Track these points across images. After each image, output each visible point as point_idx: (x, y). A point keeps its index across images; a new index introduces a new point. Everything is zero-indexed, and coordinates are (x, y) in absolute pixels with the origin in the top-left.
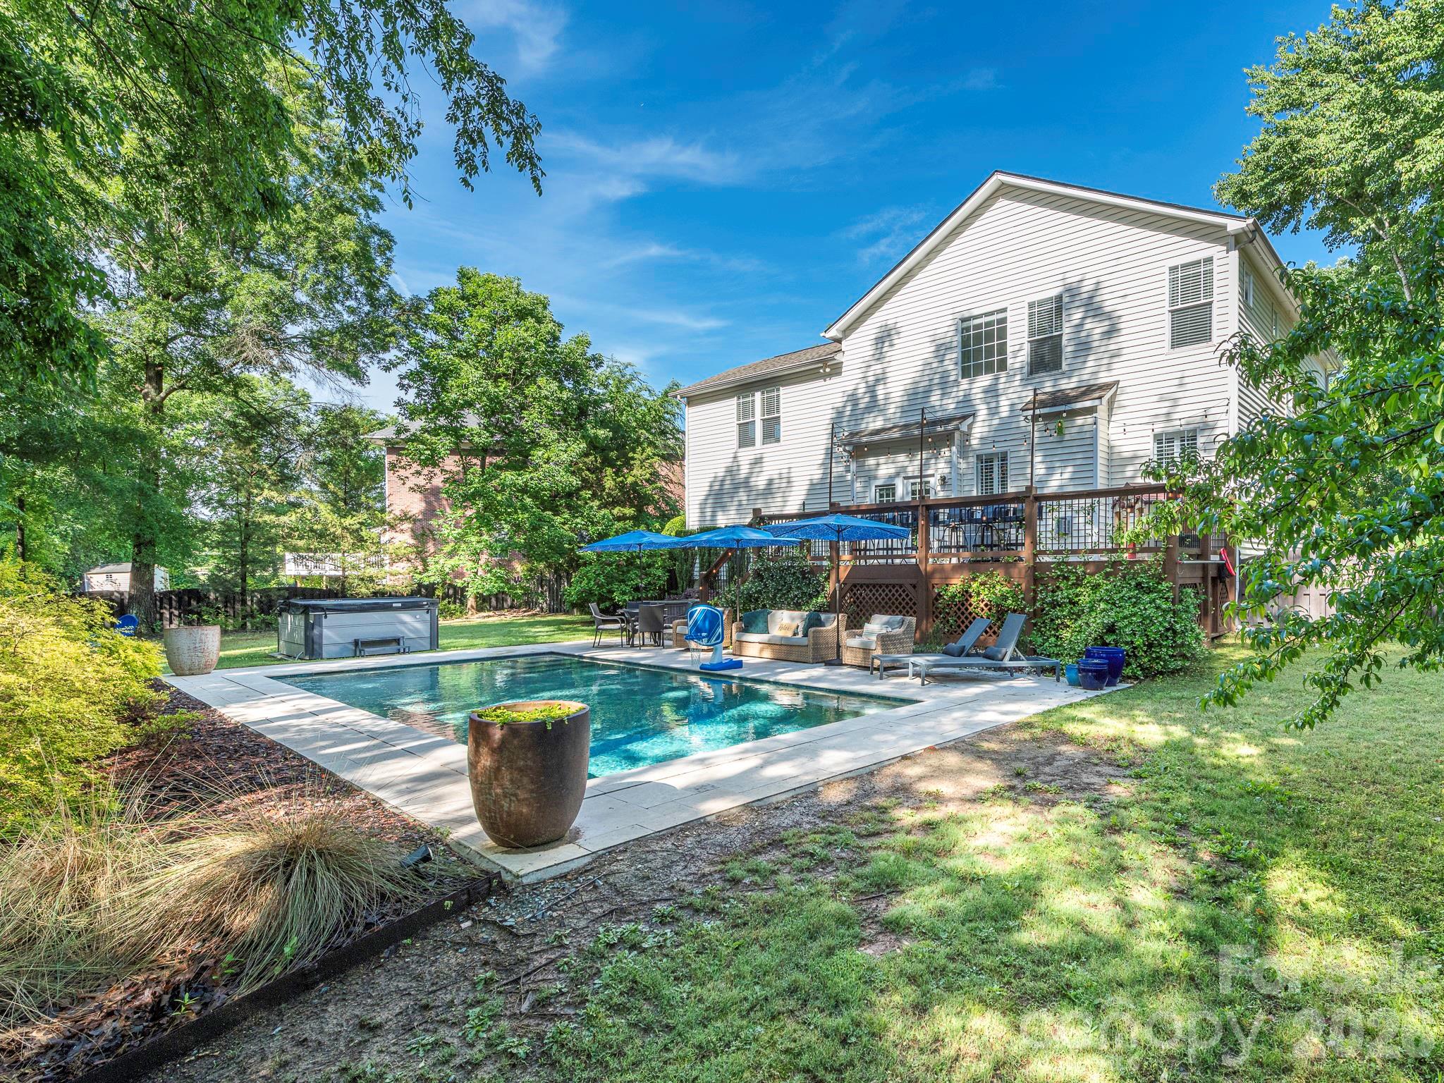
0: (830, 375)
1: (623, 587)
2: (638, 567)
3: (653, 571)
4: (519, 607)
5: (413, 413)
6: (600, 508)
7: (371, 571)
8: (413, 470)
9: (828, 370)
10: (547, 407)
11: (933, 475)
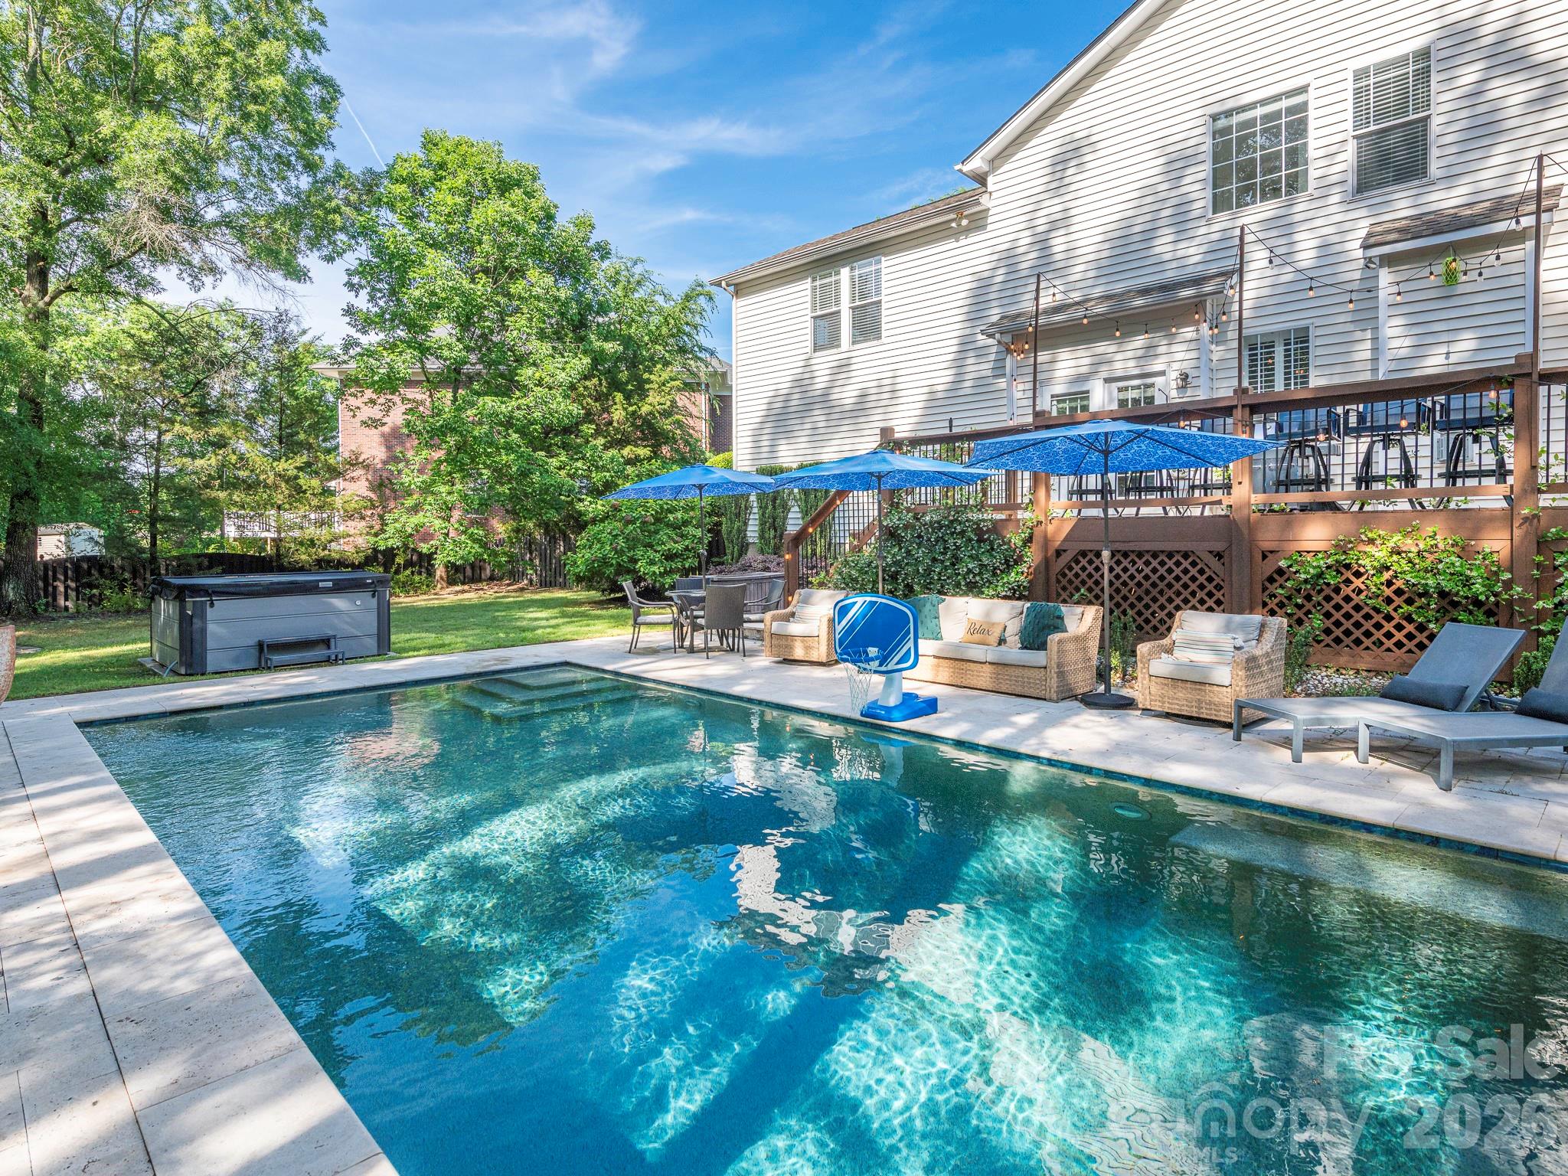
0: (967, 231)
1: (650, 553)
2: (668, 525)
3: (691, 530)
4: (501, 579)
5: (367, 324)
6: (606, 447)
7: (311, 531)
8: (365, 399)
9: (965, 222)
10: (539, 310)
11: (1163, 373)
